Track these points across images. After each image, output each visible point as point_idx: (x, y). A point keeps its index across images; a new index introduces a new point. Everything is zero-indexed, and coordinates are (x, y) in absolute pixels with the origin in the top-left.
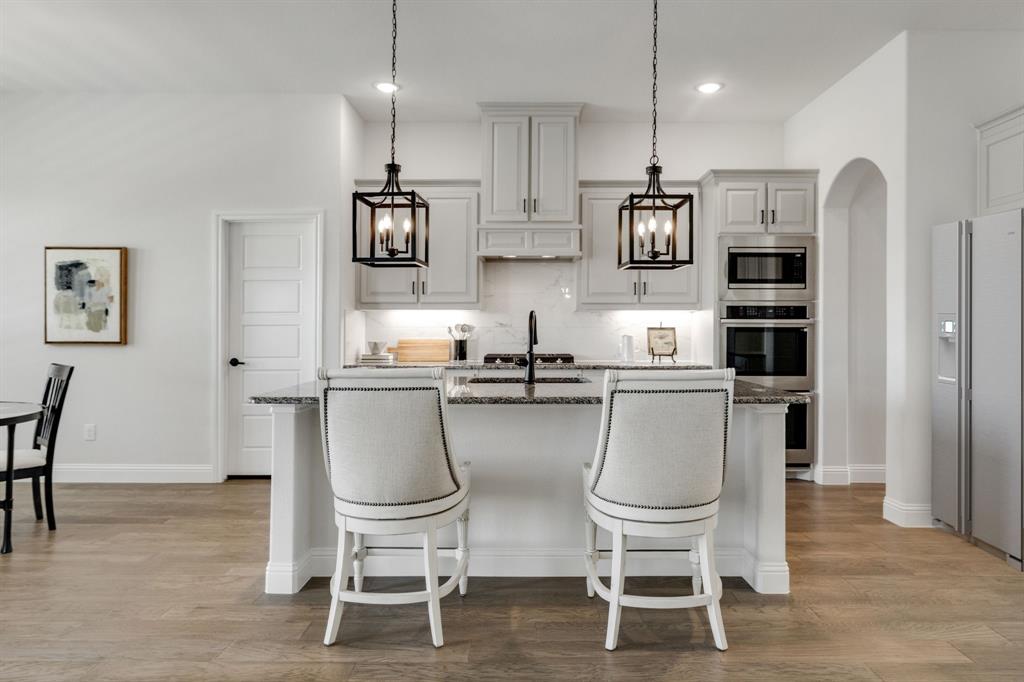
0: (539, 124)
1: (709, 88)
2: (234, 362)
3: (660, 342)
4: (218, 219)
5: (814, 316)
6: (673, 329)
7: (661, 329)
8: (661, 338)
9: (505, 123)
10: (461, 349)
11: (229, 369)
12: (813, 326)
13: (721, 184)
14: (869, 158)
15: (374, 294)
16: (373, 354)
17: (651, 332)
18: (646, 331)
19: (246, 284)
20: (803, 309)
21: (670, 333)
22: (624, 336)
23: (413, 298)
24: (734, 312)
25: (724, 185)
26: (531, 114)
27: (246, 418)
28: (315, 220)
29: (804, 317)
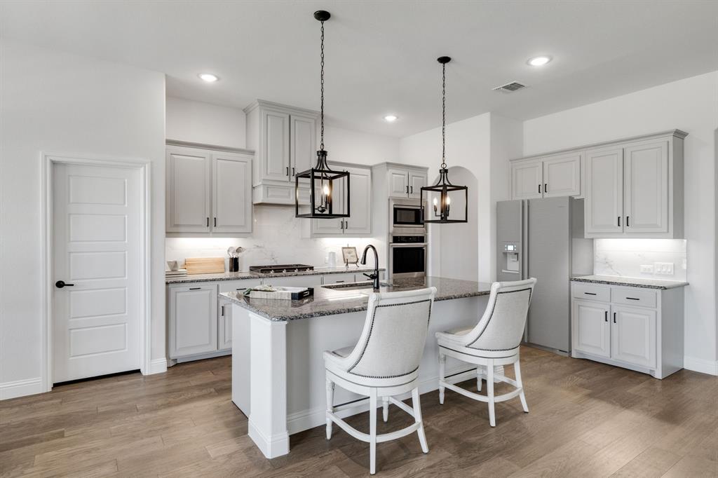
0: (295, 120)
1: (391, 118)
2: (60, 284)
3: (349, 255)
4: (46, 160)
5: (427, 242)
6: (355, 248)
7: (349, 248)
8: (349, 253)
9: (274, 116)
10: (235, 265)
11: (54, 291)
12: (426, 246)
13: (390, 170)
14: (465, 167)
15: (177, 226)
16: (173, 271)
17: (344, 250)
18: (341, 249)
19: (72, 217)
20: (423, 237)
21: (353, 250)
22: (330, 253)
23: (207, 229)
24: (396, 239)
25: (391, 171)
26: (290, 113)
27: (72, 331)
28: (142, 169)
29: (423, 242)
